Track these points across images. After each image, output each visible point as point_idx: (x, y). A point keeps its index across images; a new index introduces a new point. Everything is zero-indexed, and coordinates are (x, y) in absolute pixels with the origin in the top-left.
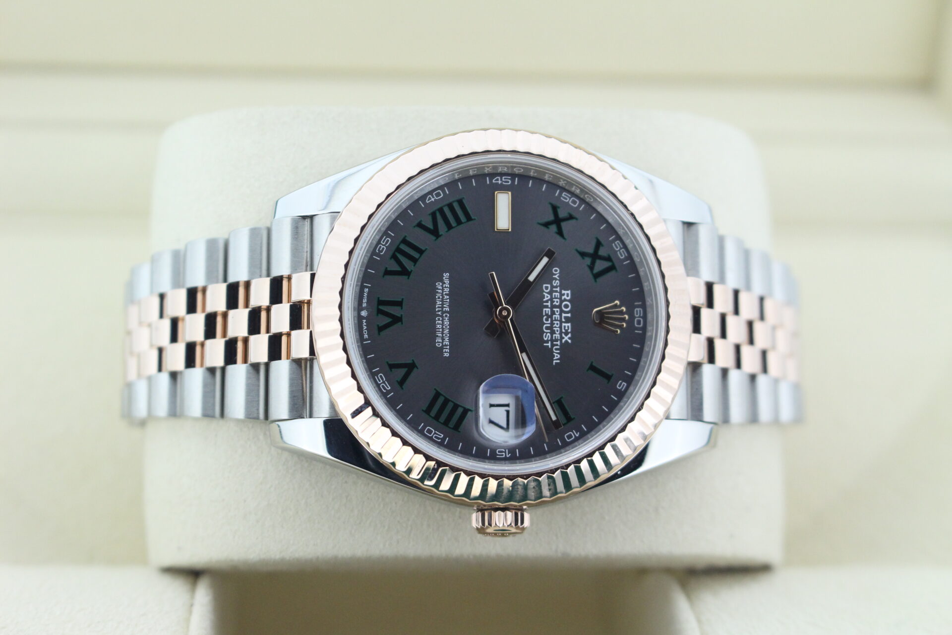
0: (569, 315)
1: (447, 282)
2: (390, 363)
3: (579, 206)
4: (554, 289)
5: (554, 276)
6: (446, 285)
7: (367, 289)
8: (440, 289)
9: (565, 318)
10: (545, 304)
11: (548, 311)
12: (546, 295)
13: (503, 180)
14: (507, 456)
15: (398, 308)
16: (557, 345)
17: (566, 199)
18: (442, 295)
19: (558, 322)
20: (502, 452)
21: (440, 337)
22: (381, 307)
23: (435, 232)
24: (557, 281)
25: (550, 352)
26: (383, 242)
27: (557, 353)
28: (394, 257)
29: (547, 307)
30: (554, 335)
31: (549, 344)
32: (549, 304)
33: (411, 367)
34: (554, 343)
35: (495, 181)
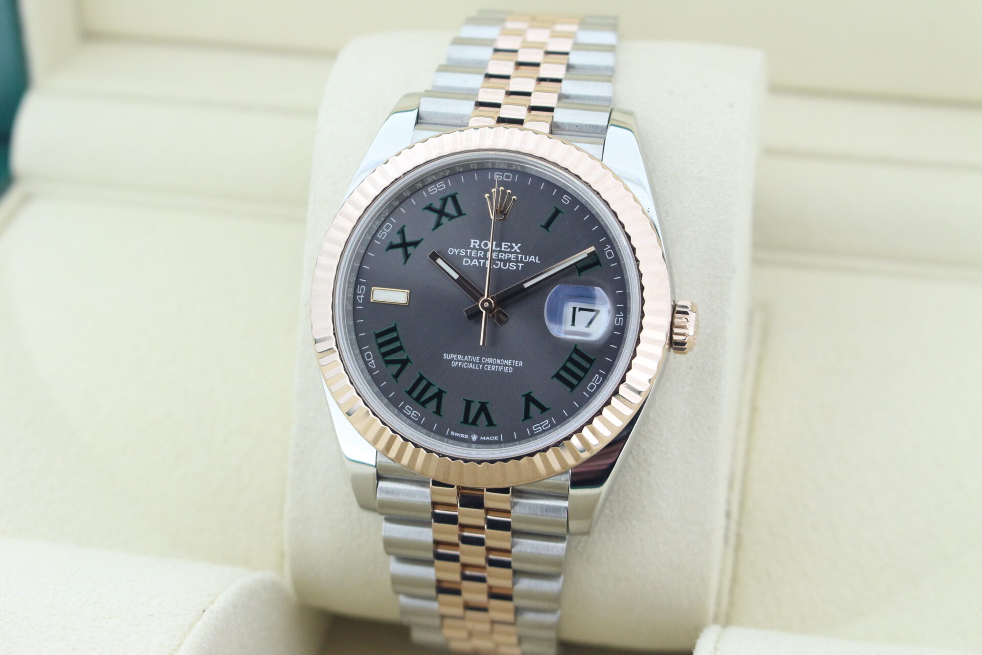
0: (494, 243)
1: (452, 356)
2: (523, 418)
3: (392, 223)
4: (468, 255)
5: (456, 254)
6: (455, 357)
7: (452, 432)
8: (458, 363)
9: (496, 247)
10: (482, 265)
11: (488, 263)
12: (473, 263)
14: (622, 315)
15: (472, 405)
16: (522, 257)
17: (384, 234)
18: (464, 362)
19: (500, 254)
20: (618, 320)
21: (503, 368)
22: (470, 420)
23: (404, 363)
24: (461, 251)
25: (526, 264)
26: (408, 412)
27: (529, 259)
28: (423, 404)
29: (484, 263)
30: (512, 259)
31: (520, 265)
32: (482, 261)
33: (529, 399)
34: (519, 260)
35: (360, 301)
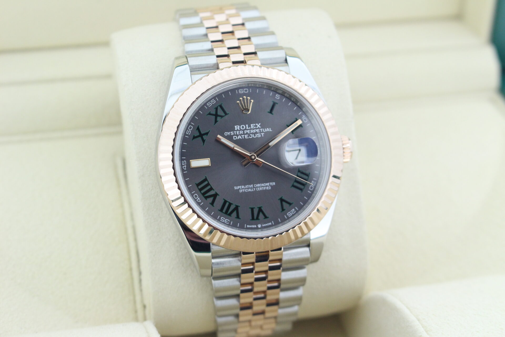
0: (247, 125)
1: (239, 187)
2: (281, 211)
3: (192, 125)
4: (235, 134)
5: (229, 134)
6: (240, 187)
7: (247, 226)
8: (243, 190)
9: (249, 127)
10: (243, 138)
11: (246, 136)
12: (238, 138)
13: (184, 164)
15: (254, 210)
17: (189, 132)
18: (246, 189)
19: (251, 130)
21: (266, 188)
22: (255, 218)
23: (215, 196)
24: (231, 133)
25: (266, 133)
26: (223, 221)
27: (266, 130)
28: (230, 215)
29: (244, 137)
30: (258, 132)
31: (263, 134)
32: (243, 136)
33: (282, 200)
34: (261, 131)
35: (185, 169)
